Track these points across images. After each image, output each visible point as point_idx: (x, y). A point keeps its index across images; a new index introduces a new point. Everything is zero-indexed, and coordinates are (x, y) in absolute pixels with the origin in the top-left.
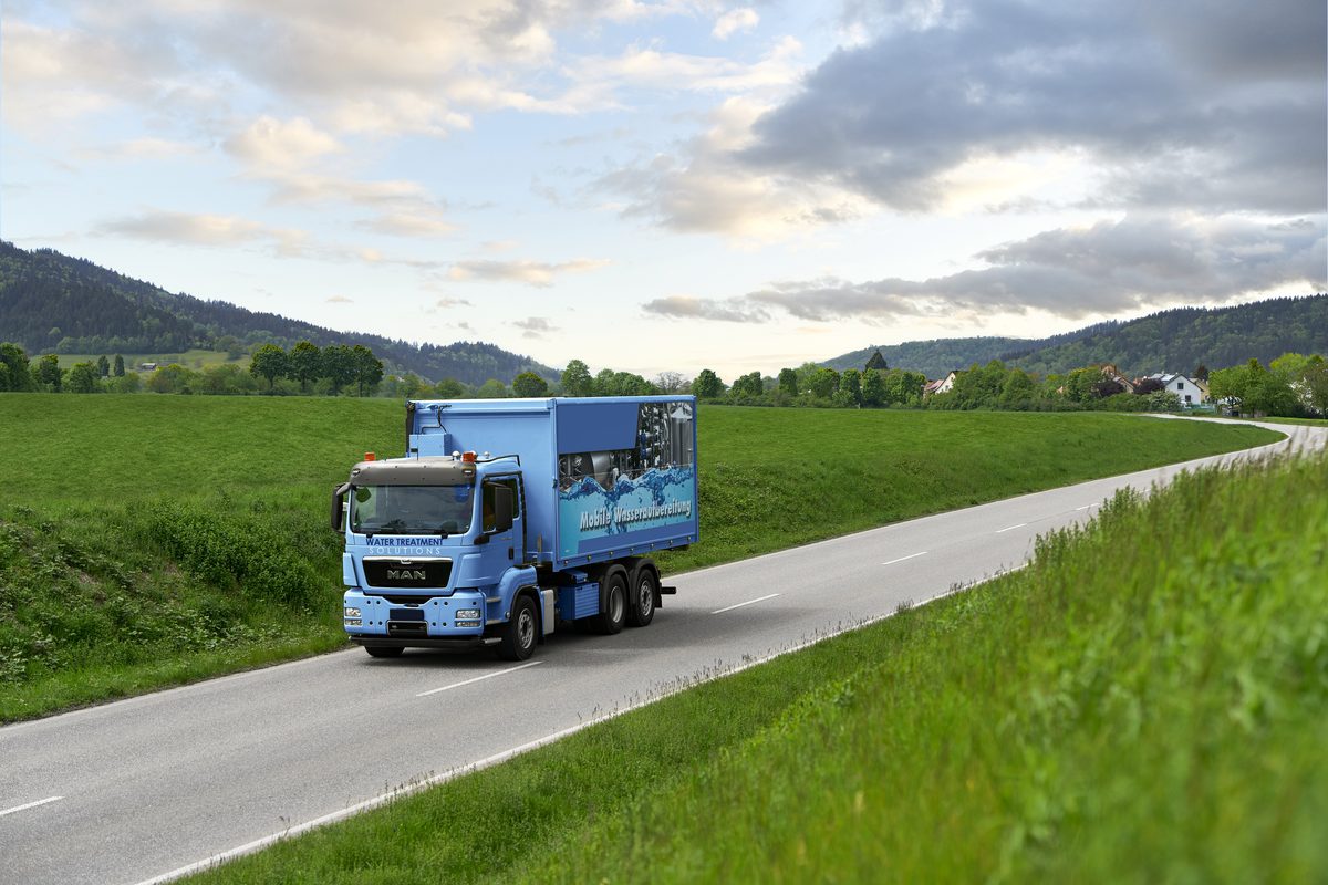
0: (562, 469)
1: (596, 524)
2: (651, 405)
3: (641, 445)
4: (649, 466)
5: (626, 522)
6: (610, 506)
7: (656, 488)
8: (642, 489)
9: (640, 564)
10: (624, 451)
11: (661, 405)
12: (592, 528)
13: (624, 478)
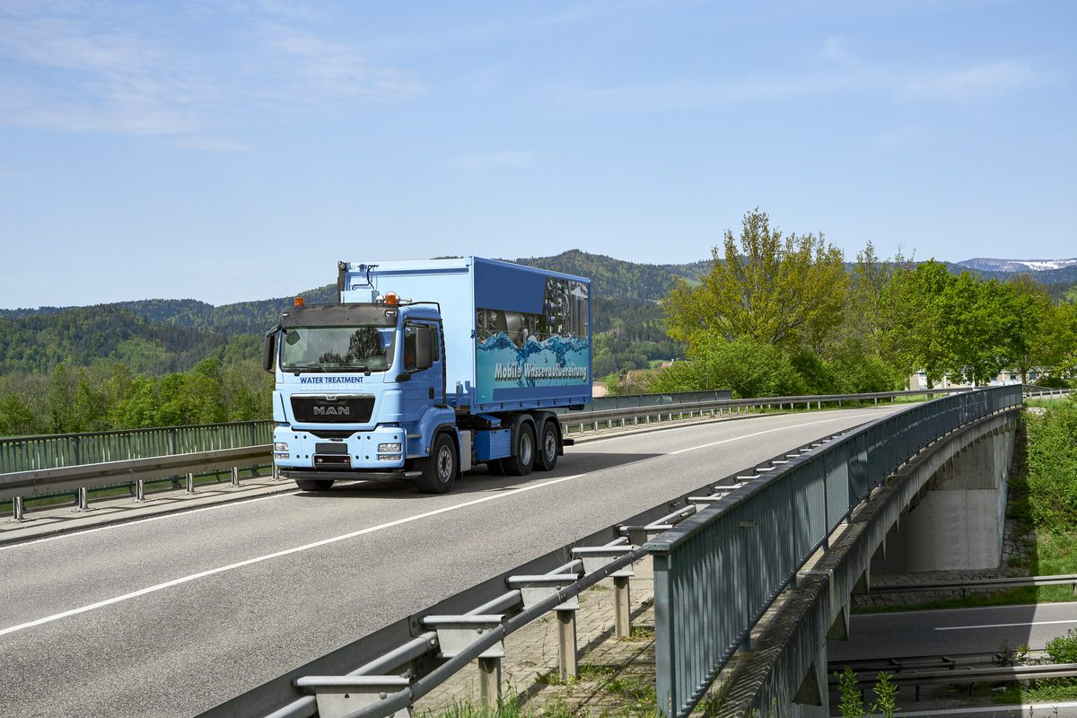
0: (478, 321)
1: (509, 376)
2: (556, 280)
3: (547, 313)
4: (553, 332)
5: (534, 378)
6: (521, 362)
7: (559, 351)
8: (547, 351)
9: (546, 416)
10: (533, 315)
11: (564, 281)
12: (505, 379)
13: (533, 339)
